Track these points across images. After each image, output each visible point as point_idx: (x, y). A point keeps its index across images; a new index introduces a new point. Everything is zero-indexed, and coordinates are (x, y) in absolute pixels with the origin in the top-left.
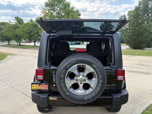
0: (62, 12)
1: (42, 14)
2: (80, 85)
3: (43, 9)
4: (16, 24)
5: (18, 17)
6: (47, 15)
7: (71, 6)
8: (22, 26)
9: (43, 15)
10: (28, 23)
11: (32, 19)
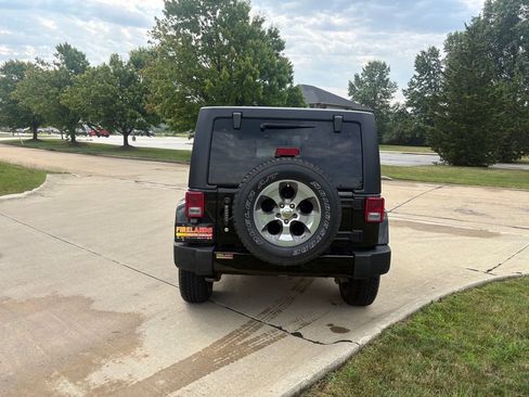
0: (220, 34)
1: (153, 40)
2: (284, 225)
3: (159, 24)
4: (61, 69)
5: (67, 47)
6: (170, 42)
7: (251, 15)
8: (84, 79)
9: (158, 42)
10: (105, 69)
11: (117, 55)
